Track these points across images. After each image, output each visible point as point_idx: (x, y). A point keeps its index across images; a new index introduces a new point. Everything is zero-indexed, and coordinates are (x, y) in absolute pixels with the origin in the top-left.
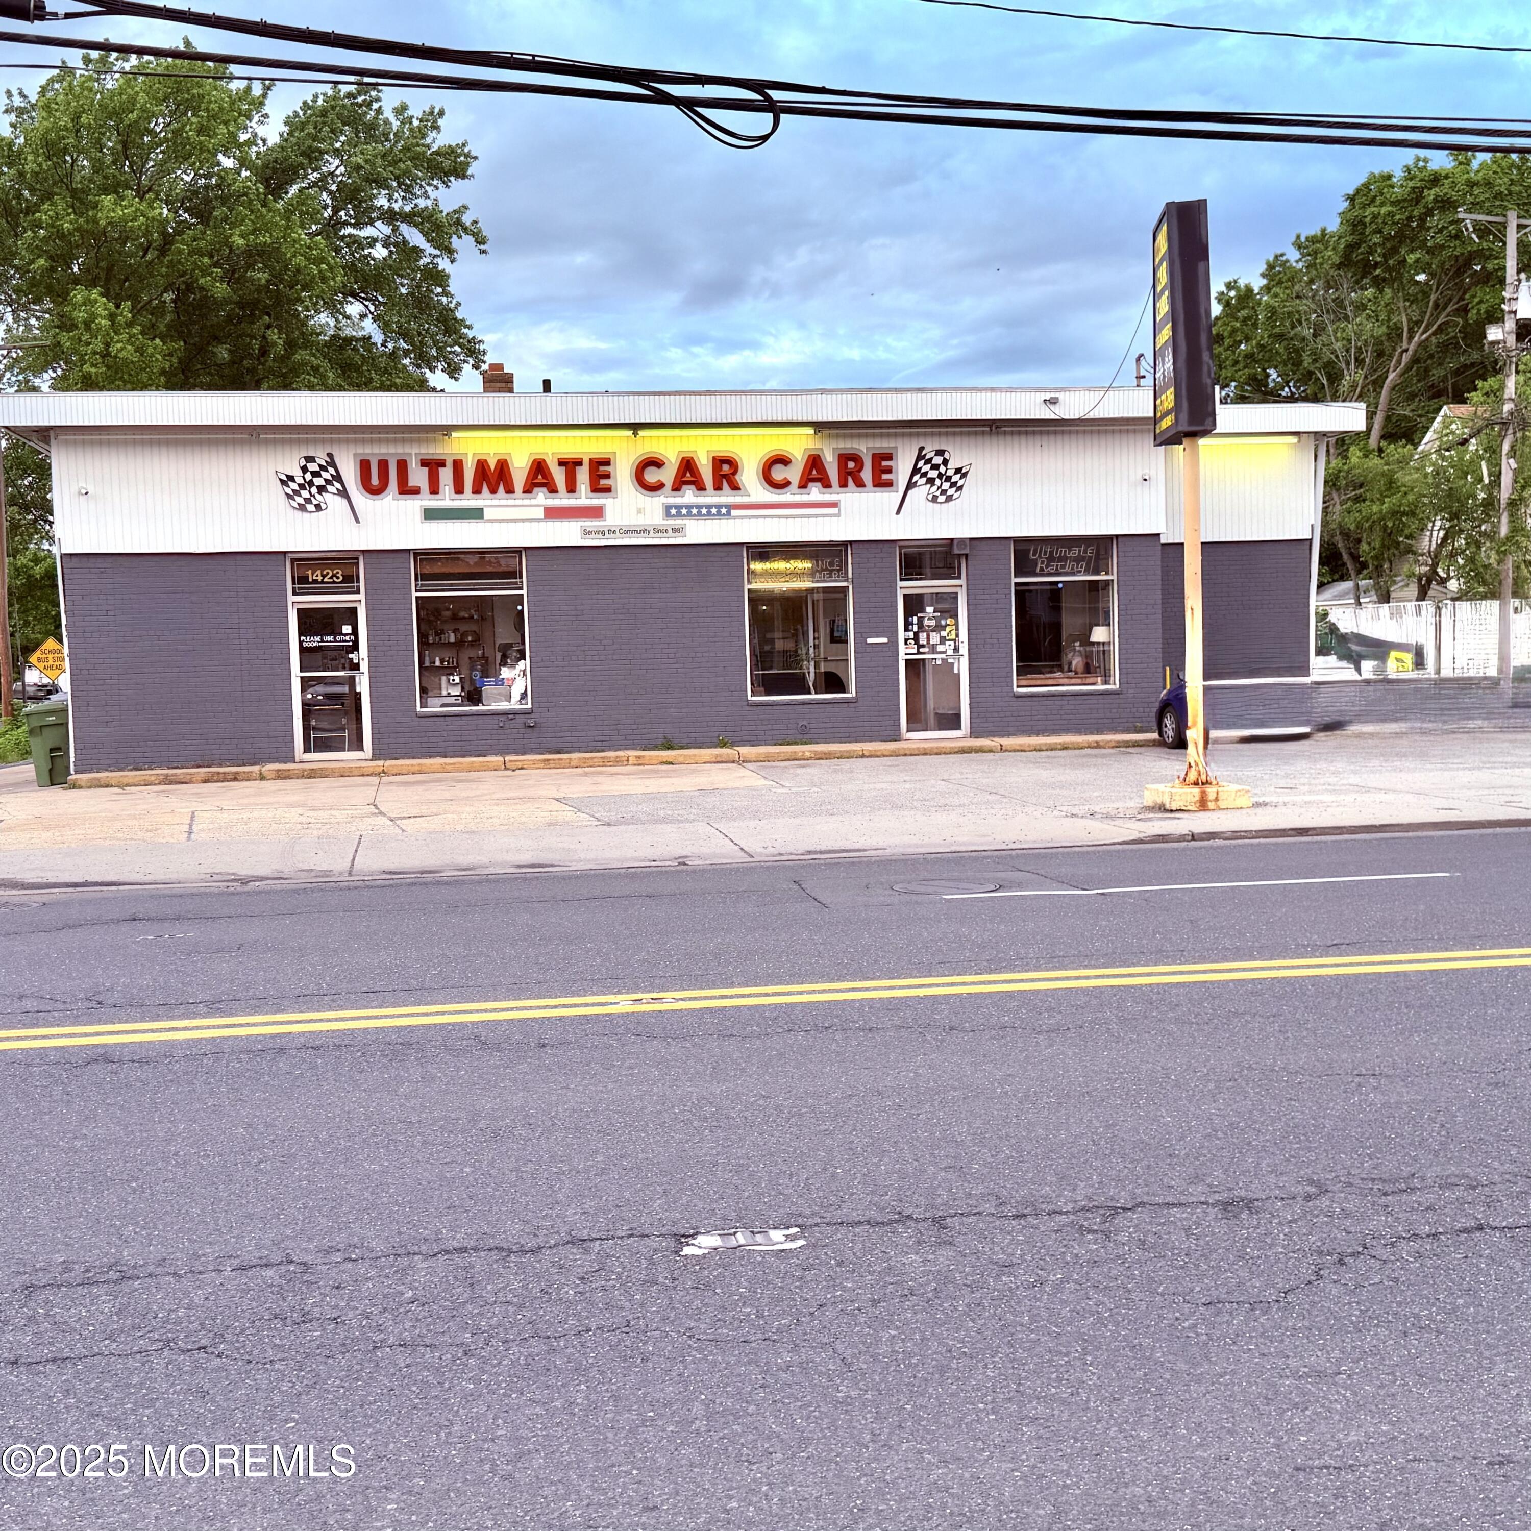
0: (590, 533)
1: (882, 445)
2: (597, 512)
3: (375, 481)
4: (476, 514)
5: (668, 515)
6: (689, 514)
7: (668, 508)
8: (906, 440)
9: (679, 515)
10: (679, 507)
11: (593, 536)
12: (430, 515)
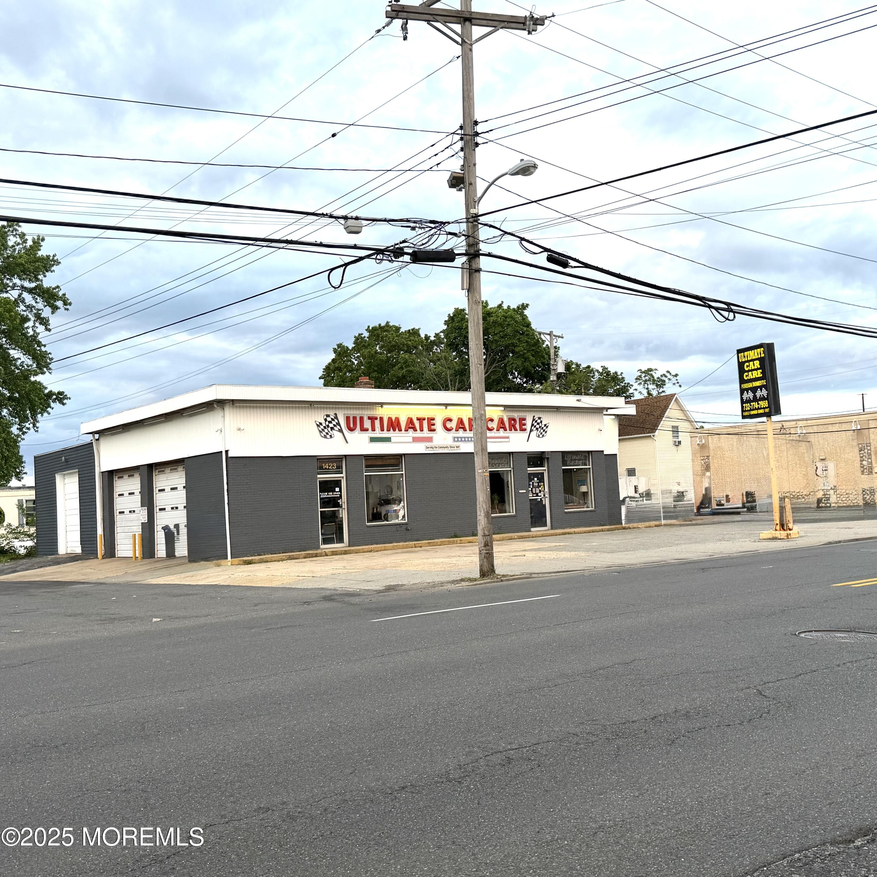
0: (428, 448)
1: (522, 415)
2: (430, 439)
3: (352, 426)
4: (388, 440)
5: (454, 441)
6: (461, 441)
7: (454, 438)
8: (529, 413)
9: (458, 441)
10: (458, 438)
11: (429, 449)
12: (373, 440)
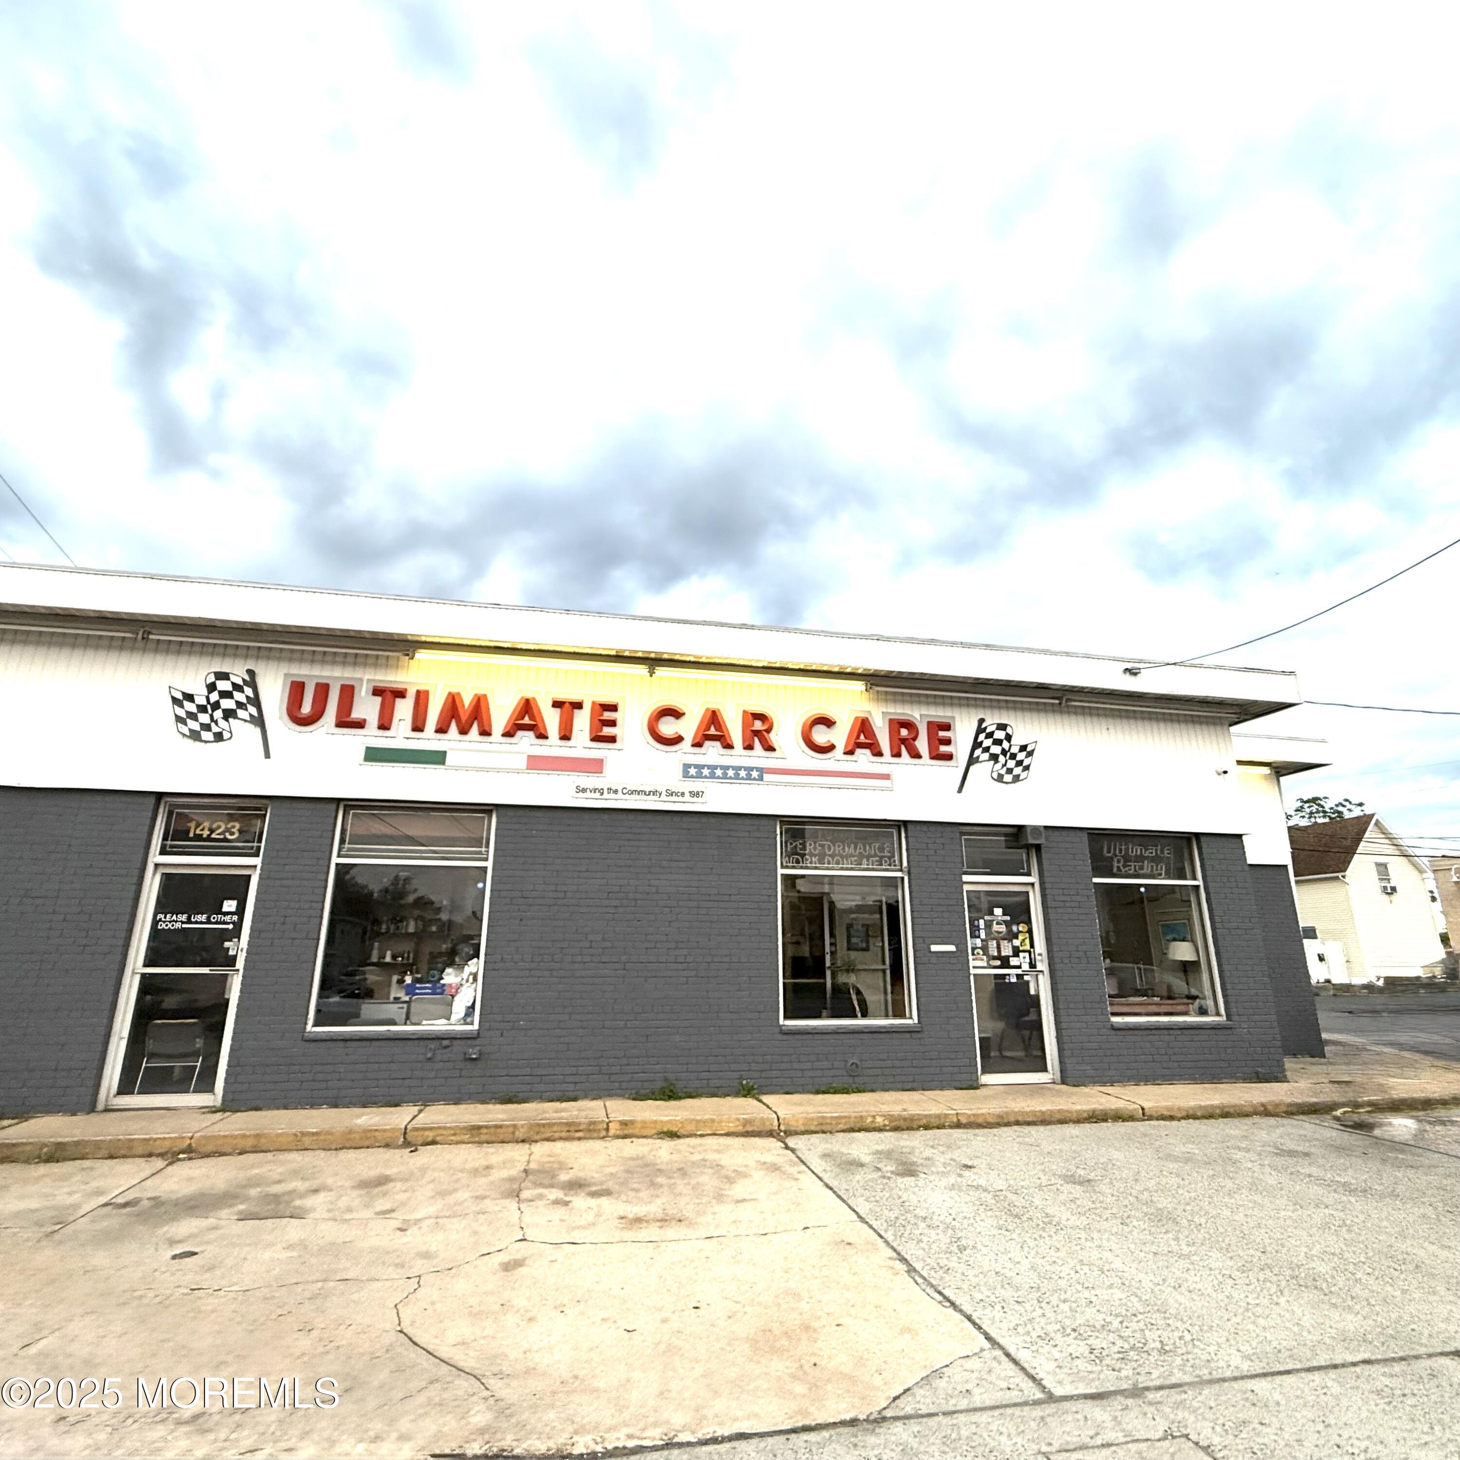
0: (584, 790)
1: (939, 713)
2: (596, 766)
3: (306, 709)
4: (438, 758)
5: (686, 775)
6: (712, 776)
7: (687, 767)
8: (964, 711)
9: (699, 776)
10: (700, 767)
11: (588, 794)
12: (374, 755)
